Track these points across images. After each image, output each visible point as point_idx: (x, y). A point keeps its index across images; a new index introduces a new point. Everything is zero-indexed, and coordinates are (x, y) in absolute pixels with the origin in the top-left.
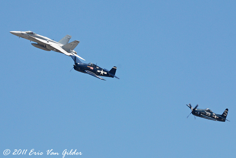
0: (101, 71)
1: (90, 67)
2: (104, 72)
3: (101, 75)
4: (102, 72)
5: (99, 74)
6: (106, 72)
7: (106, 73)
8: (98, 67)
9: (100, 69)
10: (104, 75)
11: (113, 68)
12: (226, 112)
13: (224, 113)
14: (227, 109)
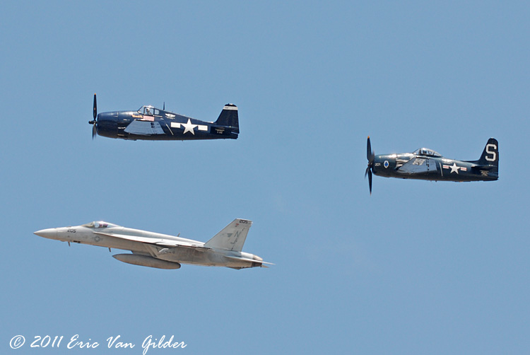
1: (141, 116)
4: (189, 127)
5: (179, 134)
6: (204, 123)
7: (204, 128)
8: (173, 114)
10: (198, 135)
11: (224, 110)
12: (491, 149)
13: (485, 153)
14: (492, 141)
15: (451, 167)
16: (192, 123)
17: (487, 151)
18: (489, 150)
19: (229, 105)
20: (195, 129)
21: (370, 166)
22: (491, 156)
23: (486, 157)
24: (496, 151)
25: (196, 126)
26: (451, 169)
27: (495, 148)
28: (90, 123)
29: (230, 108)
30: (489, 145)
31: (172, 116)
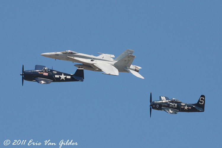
0: (60, 76)
1: (42, 73)
2: (65, 76)
3: (63, 80)
4: (63, 77)
5: (59, 80)
6: (69, 75)
7: (69, 77)
8: (56, 71)
9: (60, 73)
10: (66, 80)
11: (77, 69)
12: (202, 99)
13: (199, 101)
14: (203, 96)
15: (185, 107)
16: (64, 75)
17: (200, 100)
18: (201, 100)
19: (80, 67)
20: (65, 78)
21: (151, 106)
22: (202, 102)
23: (200, 103)
24: (204, 100)
25: (66, 76)
26: (184, 108)
27: (204, 99)
28: (21, 75)
29: (80, 69)
30: (201, 98)
31: (56, 72)
